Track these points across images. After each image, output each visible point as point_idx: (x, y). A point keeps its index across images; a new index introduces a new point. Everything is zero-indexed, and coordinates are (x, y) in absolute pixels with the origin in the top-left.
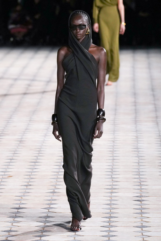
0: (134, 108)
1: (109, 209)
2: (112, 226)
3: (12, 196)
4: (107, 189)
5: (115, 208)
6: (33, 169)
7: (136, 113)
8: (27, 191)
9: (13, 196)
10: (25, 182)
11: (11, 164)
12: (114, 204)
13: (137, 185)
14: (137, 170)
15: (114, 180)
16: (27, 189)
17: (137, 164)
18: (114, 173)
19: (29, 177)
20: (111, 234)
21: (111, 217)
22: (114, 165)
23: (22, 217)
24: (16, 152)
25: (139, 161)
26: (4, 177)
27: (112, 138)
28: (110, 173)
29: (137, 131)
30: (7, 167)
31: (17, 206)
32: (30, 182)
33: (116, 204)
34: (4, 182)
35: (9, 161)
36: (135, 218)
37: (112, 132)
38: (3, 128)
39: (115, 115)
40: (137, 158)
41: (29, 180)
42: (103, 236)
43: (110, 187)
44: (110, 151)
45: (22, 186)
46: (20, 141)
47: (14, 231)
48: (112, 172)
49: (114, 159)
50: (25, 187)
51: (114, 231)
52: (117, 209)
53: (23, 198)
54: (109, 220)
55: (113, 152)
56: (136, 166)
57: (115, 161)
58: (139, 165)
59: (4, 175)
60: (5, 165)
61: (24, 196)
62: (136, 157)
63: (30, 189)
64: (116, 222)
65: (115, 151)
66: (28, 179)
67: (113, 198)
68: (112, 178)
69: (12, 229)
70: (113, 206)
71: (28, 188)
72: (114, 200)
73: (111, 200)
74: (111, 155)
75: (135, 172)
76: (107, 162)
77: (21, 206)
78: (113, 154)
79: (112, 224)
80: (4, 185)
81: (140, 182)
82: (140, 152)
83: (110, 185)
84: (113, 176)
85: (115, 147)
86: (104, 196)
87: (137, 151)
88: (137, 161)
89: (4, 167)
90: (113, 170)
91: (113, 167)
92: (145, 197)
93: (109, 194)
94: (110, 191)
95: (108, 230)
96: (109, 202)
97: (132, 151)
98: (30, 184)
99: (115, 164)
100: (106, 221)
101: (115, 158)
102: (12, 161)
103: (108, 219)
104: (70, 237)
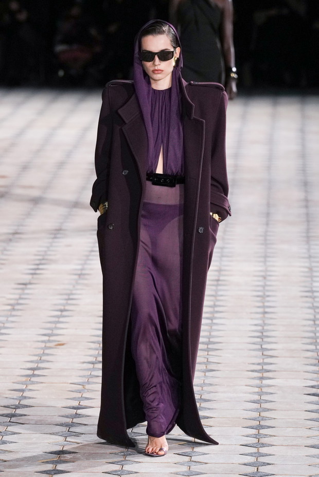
0: (303, 211)
1: (256, 410)
2: (263, 445)
3: (65, 383)
4: (252, 371)
5: (268, 410)
7: (308, 221)
9: (68, 383)
10: (91, 356)
11: (61, 319)
12: (266, 401)
13: (311, 365)
14: (312, 335)
15: (265, 353)
17: (312, 323)
18: (265, 340)
20: (261, 459)
21: (261, 427)
22: (265, 324)
23: (86, 425)
24: (71, 297)
25: (315, 316)
26: (48, 345)
27: (261, 271)
28: (259, 340)
29: (310, 257)
30: (53, 326)
31: (75, 404)
33: (272, 402)
34: (48, 355)
35: (59, 313)
36: (309, 429)
37: (262, 259)
38: (44, 249)
39: (267, 224)
40: (311, 311)
42: (245, 464)
43: (259, 367)
44: (258, 296)
45: (85, 365)
46: (80, 275)
48: (261, 337)
49: (265, 313)
50: (91, 366)
51: (267, 455)
52: (273, 411)
53: (87, 387)
54: (257, 433)
55: (263, 297)
56: (309, 326)
57: (267, 316)
58: (315, 324)
59: (49, 341)
60: (50, 322)
61: (88, 383)
62: (309, 308)
64: (271, 436)
65: (268, 296)
67: (264, 390)
68: (262, 349)
70: (265, 405)
71: (96, 368)
72: (267, 393)
73: (260, 394)
74: (261, 304)
75: (309, 338)
76: (252, 319)
77: (83, 403)
78: (263, 303)
79: (263, 440)
80: (48, 361)
83: (259, 364)
84: (264, 346)
85: (267, 288)
86: (246, 386)
87: (311, 297)
88: (312, 317)
89: (49, 325)
90: (265, 334)
91: (263, 329)
93: (258, 382)
94: (259, 375)
95: (255, 453)
96: (257, 397)
97: (302, 297)
99: (267, 322)
100: (251, 435)
101: (267, 310)
102: (65, 313)
103: (254, 431)
104: (181, 465)
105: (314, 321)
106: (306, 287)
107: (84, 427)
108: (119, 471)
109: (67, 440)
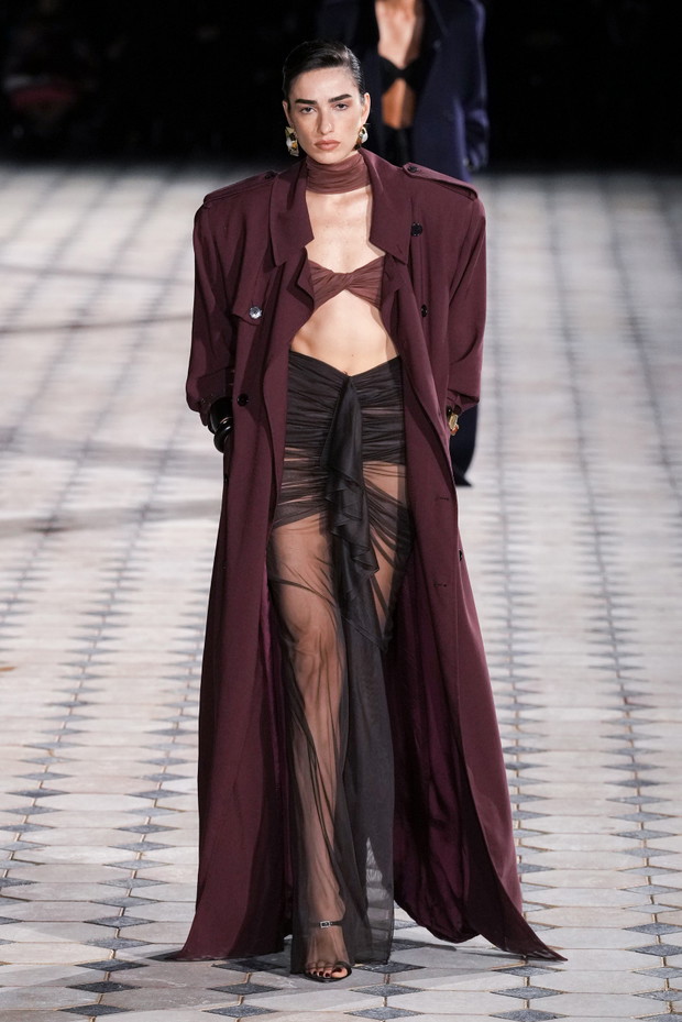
6: (94, 640)
8: (72, 725)
9: (18, 745)
10: (65, 691)
14: (503, 647)
16: (71, 717)
17: (503, 624)
19: (78, 671)
23: (52, 828)
24: (30, 574)
25: (510, 611)
29: (502, 494)
31: (33, 785)
32: (82, 689)
40: (503, 601)
41: (78, 683)
47: (20, 884)
50: (66, 711)
53: (58, 752)
56: (499, 630)
58: (510, 627)
61: (60, 745)
62: (499, 594)
63: (85, 718)
66: (77, 678)
69: (10, 875)
77: (49, 785)
81: (515, 693)
82: (514, 578)
88: (503, 612)
92: (531, 751)
98: (83, 697)
102: (16, 607)
105: (509, 620)
106: (492, 553)
107: (48, 832)
108: (117, 918)
109: (15, 857)
